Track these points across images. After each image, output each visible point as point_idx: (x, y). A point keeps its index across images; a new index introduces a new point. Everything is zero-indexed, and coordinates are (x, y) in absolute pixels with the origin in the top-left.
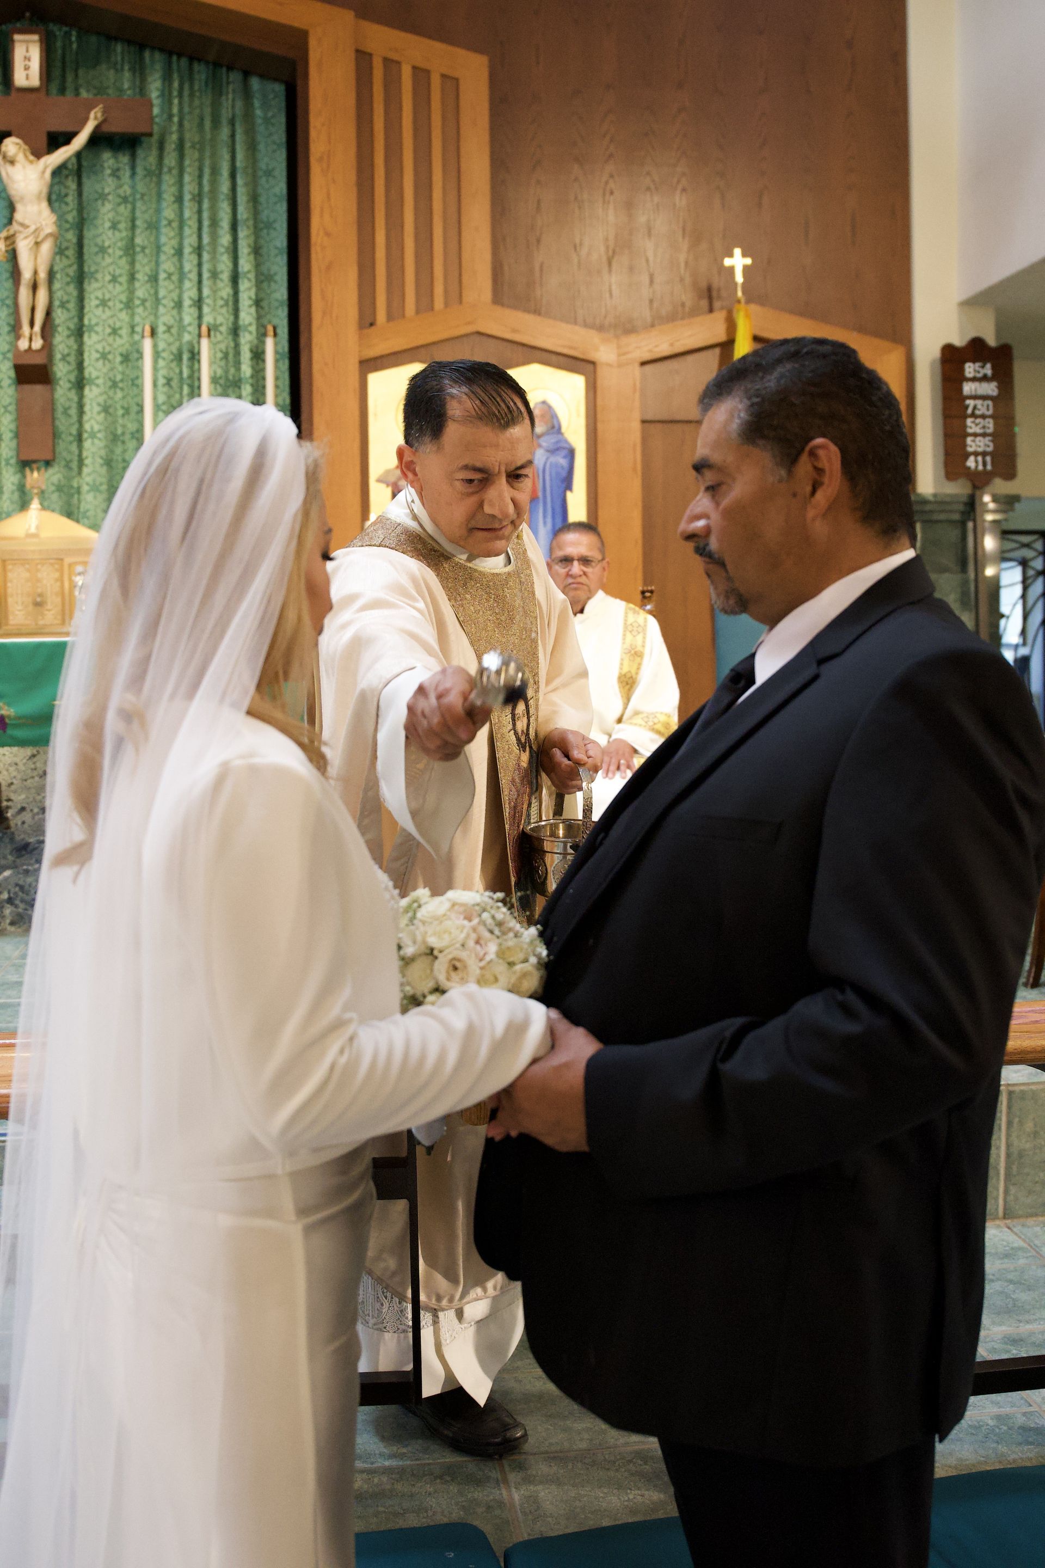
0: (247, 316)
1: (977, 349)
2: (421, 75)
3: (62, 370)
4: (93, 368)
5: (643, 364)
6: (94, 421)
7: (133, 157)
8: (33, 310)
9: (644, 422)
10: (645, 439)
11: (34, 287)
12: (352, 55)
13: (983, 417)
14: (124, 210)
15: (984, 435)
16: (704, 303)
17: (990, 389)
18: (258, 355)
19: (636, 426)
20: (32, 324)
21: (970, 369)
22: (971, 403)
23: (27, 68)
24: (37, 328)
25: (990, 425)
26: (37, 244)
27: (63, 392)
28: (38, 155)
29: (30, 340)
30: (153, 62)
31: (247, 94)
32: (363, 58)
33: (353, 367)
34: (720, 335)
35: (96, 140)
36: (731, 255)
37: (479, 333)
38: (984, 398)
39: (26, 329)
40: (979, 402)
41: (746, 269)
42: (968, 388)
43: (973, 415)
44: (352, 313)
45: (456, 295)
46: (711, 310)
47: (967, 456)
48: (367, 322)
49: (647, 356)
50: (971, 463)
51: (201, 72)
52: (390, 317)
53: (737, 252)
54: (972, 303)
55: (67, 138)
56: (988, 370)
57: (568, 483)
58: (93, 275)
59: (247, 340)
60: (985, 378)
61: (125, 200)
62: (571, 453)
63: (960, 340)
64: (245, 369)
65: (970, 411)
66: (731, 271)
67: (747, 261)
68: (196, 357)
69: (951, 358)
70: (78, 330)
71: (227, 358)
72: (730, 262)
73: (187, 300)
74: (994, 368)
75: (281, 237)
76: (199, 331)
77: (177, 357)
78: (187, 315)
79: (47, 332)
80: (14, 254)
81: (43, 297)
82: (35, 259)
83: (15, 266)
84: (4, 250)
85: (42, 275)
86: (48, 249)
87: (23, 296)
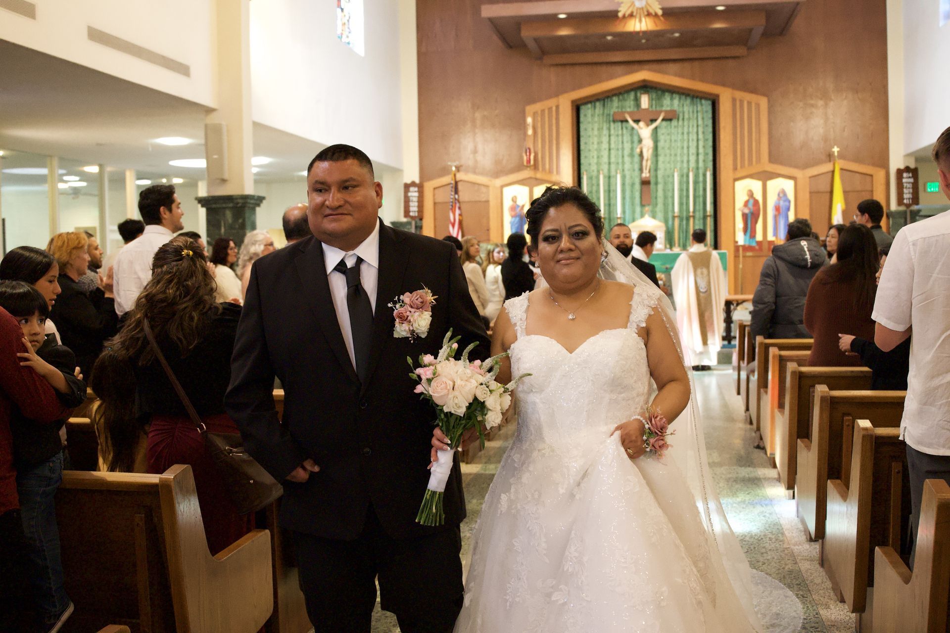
0: (701, 164)
1: (907, 169)
2: (749, 103)
3: (653, 181)
4: (660, 180)
5: (810, 177)
6: (660, 193)
7: (671, 123)
8: (646, 166)
9: (811, 193)
10: (810, 197)
11: (647, 160)
12: (731, 100)
13: (909, 188)
14: (668, 137)
15: (909, 193)
16: (827, 159)
17: (911, 180)
18: (705, 175)
19: (808, 194)
20: (646, 169)
21: (905, 175)
22: (905, 185)
23: (645, 104)
24: (648, 171)
25: (911, 190)
26: (648, 150)
27: (652, 186)
28: (648, 125)
29: (645, 174)
30: (676, 98)
31: (702, 105)
32: (734, 100)
33: (731, 181)
34: (831, 168)
35: (663, 120)
36: (833, 148)
37: (765, 171)
38: (909, 183)
39: (644, 171)
41: (838, 152)
42: (904, 180)
44: (731, 167)
45: (759, 160)
46: (830, 161)
47: (904, 199)
48: (735, 169)
49: (811, 175)
50: (905, 201)
51: (689, 101)
52: (741, 167)
53: (836, 147)
54: (908, 155)
55: (656, 120)
56: (911, 175)
57: (788, 209)
58: (660, 155)
59: (701, 171)
60: (910, 177)
61: (668, 134)
62: (789, 202)
63: (902, 167)
64: (701, 179)
65: (905, 187)
66: (834, 152)
67: (838, 149)
68: (688, 176)
69: (900, 173)
70: (656, 170)
71: (696, 176)
72: (833, 150)
73: (685, 161)
74: (912, 175)
75: (710, 143)
76: (689, 169)
77: (682, 176)
78: (685, 165)
79: (649, 172)
80: (641, 152)
81: (649, 163)
82: (648, 153)
83: (641, 155)
84: (638, 150)
85: (649, 157)
86: (651, 151)
87: (644, 163)
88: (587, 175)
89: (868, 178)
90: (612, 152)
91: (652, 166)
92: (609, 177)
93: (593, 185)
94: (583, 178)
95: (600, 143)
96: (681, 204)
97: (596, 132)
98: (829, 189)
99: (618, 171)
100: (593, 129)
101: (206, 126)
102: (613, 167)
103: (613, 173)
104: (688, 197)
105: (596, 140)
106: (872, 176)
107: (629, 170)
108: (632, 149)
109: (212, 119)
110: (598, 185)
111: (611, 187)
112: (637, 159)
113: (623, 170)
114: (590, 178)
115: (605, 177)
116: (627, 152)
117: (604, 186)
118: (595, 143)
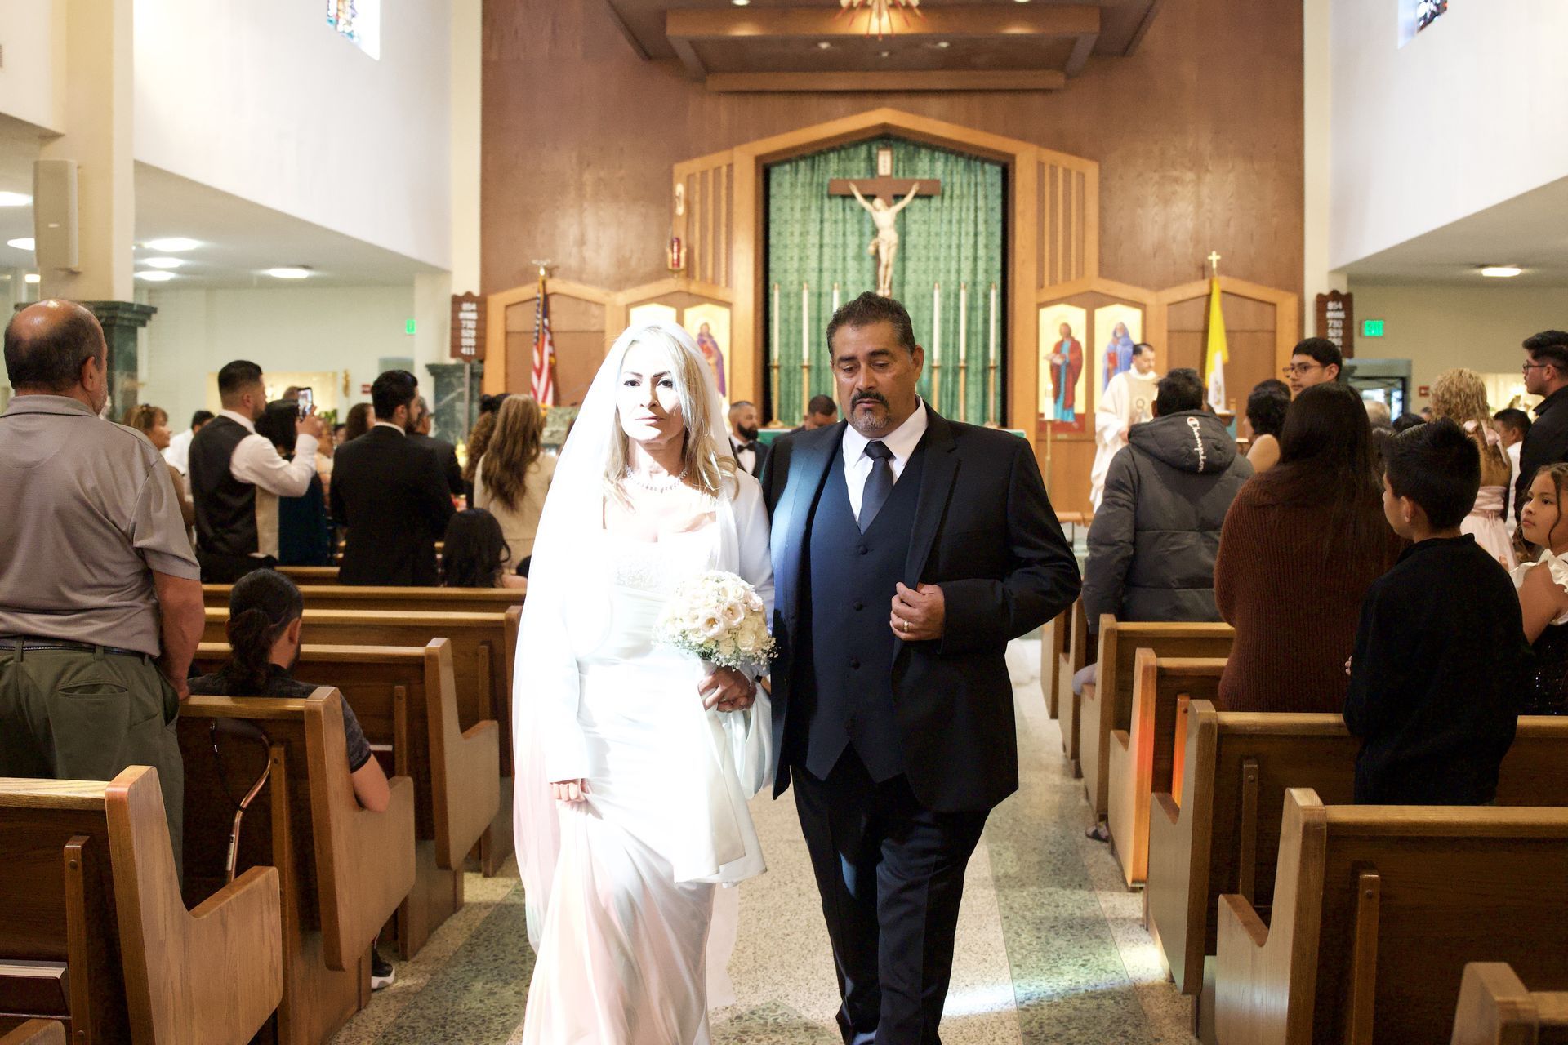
0: (981, 277)
1: (1335, 296)
2: (1067, 172)
5: (1169, 305)
7: (930, 202)
8: (885, 277)
9: (1169, 331)
10: (1170, 339)
11: (887, 267)
12: (1035, 164)
13: (1337, 328)
14: (924, 227)
16: (1200, 274)
17: (1341, 315)
18: (987, 296)
19: (1165, 335)
20: (885, 283)
21: (1331, 305)
22: (1330, 322)
23: (885, 167)
24: (887, 285)
25: (1340, 333)
26: (889, 249)
28: (889, 205)
29: (884, 291)
30: (939, 158)
31: (984, 172)
32: (1040, 165)
33: (1033, 307)
34: (1206, 290)
35: (916, 196)
36: (1211, 254)
37: (1092, 291)
38: (1337, 319)
39: (882, 285)
40: (1335, 322)
41: (1218, 261)
42: (1329, 315)
43: (1332, 328)
44: (1033, 283)
45: (1081, 273)
46: (1203, 278)
48: (1040, 286)
49: (1171, 301)
51: (962, 164)
52: (1051, 284)
53: (1214, 253)
54: (1336, 272)
55: (903, 197)
56: (1340, 305)
58: (909, 259)
59: (980, 289)
60: (1338, 310)
61: (925, 222)
62: (1134, 345)
63: (1326, 291)
64: (980, 302)
65: (1330, 325)
66: (1211, 261)
67: (1219, 257)
68: (957, 296)
69: (1322, 301)
70: (902, 284)
71: (972, 297)
72: (1210, 258)
73: (953, 271)
74: (1343, 305)
75: (998, 240)
76: (959, 285)
77: (948, 296)
78: (953, 277)
79: (890, 287)
80: (877, 252)
81: (890, 271)
82: (888, 255)
83: (876, 256)
84: (871, 249)
85: (891, 262)
86: (893, 250)
87: (882, 271)
88: (779, 289)
89: (1269, 309)
90: (826, 250)
91: (895, 277)
92: (820, 295)
93: (790, 308)
94: (773, 295)
95: (804, 234)
96: (944, 346)
97: (798, 215)
98: (1200, 327)
99: (836, 285)
100: (792, 209)
101: (36, 164)
102: (826, 276)
103: (826, 288)
104: (957, 333)
105: (797, 229)
106: (1274, 305)
107: (854, 283)
108: (861, 246)
109: (51, 153)
110: (800, 308)
111: (822, 311)
112: (868, 264)
113: (845, 284)
114: (786, 296)
115: (811, 294)
116: (851, 251)
117: (810, 308)
118: (797, 234)
